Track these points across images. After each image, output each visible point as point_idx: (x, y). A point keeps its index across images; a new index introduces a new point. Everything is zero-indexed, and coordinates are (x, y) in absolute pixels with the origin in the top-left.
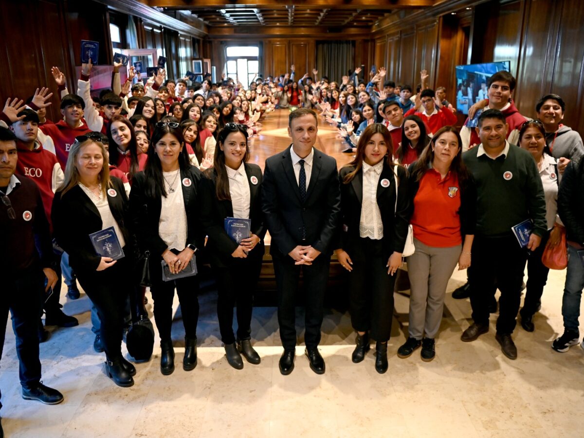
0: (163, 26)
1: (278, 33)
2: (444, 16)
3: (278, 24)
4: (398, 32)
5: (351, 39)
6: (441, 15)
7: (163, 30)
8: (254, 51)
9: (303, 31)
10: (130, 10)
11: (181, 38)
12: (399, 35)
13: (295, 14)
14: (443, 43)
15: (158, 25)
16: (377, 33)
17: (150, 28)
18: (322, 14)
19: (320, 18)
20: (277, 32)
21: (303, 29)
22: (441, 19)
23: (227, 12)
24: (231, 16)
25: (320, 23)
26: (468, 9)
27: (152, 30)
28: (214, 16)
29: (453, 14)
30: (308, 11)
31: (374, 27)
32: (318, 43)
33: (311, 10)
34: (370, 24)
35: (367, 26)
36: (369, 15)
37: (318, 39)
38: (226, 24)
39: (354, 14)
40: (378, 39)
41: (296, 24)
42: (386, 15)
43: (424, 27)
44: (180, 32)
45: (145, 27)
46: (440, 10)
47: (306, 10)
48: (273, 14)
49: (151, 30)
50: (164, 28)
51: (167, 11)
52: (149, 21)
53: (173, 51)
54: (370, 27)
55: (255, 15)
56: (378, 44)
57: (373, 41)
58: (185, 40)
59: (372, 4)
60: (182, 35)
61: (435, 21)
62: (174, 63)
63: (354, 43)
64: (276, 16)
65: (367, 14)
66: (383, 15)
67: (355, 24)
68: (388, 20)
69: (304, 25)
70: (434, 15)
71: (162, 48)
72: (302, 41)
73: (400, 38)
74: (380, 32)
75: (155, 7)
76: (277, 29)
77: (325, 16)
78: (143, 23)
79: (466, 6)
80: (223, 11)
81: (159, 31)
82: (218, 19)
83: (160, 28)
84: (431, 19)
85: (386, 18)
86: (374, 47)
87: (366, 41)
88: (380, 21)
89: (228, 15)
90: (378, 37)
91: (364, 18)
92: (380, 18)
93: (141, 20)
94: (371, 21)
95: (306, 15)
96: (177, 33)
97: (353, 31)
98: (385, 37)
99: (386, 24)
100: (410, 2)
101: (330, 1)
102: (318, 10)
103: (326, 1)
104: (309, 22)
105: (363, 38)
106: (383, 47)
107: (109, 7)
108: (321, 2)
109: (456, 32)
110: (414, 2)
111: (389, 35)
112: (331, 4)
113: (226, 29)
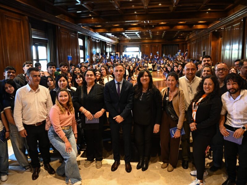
1: (147, 42)
2: (213, 32)
3: (147, 38)
5: (177, 43)
6: (211, 31)
8: (137, 49)
9: (157, 41)
10: (87, 33)
11: (107, 44)
12: (196, 41)
13: (153, 34)
14: (213, 43)
15: (98, 39)
17: (94, 40)
18: (163, 34)
19: (163, 35)
20: (146, 41)
21: (157, 40)
22: (212, 33)
24: (127, 35)
25: (164, 37)
27: (95, 41)
28: (120, 36)
29: (216, 31)
31: (186, 38)
32: (163, 45)
33: (159, 32)
34: (185, 37)
35: (183, 38)
36: (183, 33)
37: (163, 44)
38: (126, 39)
39: (177, 33)
40: (188, 43)
41: (154, 38)
42: (190, 33)
43: (205, 37)
44: (107, 42)
45: (92, 40)
46: (211, 30)
47: (157, 32)
50: (100, 40)
51: (101, 34)
52: (94, 38)
53: (104, 49)
54: (185, 38)
55: (136, 35)
56: (188, 45)
57: (186, 44)
58: (109, 45)
59: (182, 28)
60: (108, 43)
61: (209, 34)
63: (178, 45)
64: (145, 35)
65: (182, 33)
66: (189, 33)
67: (179, 37)
68: (191, 35)
69: (157, 38)
70: (209, 32)
71: (99, 48)
72: (156, 45)
73: (196, 42)
74: (189, 40)
75: (97, 32)
77: (165, 35)
79: (221, 27)
80: (124, 33)
81: (98, 41)
84: (208, 33)
85: (191, 34)
86: (187, 46)
87: (183, 44)
88: (189, 36)
89: (126, 35)
91: (182, 35)
92: (188, 34)
93: (91, 37)
94: (185, 36)
95: (158, 34)
96: (106, 42)
97: (178, 40)
98: (190, 42)
99: (191, 37)
100: (198, 27)
101: (164, 28)
102: (161, 32)
103: (163, 28)
104: (159, 37)
105: (182, 43)
106: (190, 46)
107: (78, 32)
108: (161, 28)
109: (218, 38)
110: (200, 27)
111: (192, 41)
112: (165, 29)
113: (126, 41)
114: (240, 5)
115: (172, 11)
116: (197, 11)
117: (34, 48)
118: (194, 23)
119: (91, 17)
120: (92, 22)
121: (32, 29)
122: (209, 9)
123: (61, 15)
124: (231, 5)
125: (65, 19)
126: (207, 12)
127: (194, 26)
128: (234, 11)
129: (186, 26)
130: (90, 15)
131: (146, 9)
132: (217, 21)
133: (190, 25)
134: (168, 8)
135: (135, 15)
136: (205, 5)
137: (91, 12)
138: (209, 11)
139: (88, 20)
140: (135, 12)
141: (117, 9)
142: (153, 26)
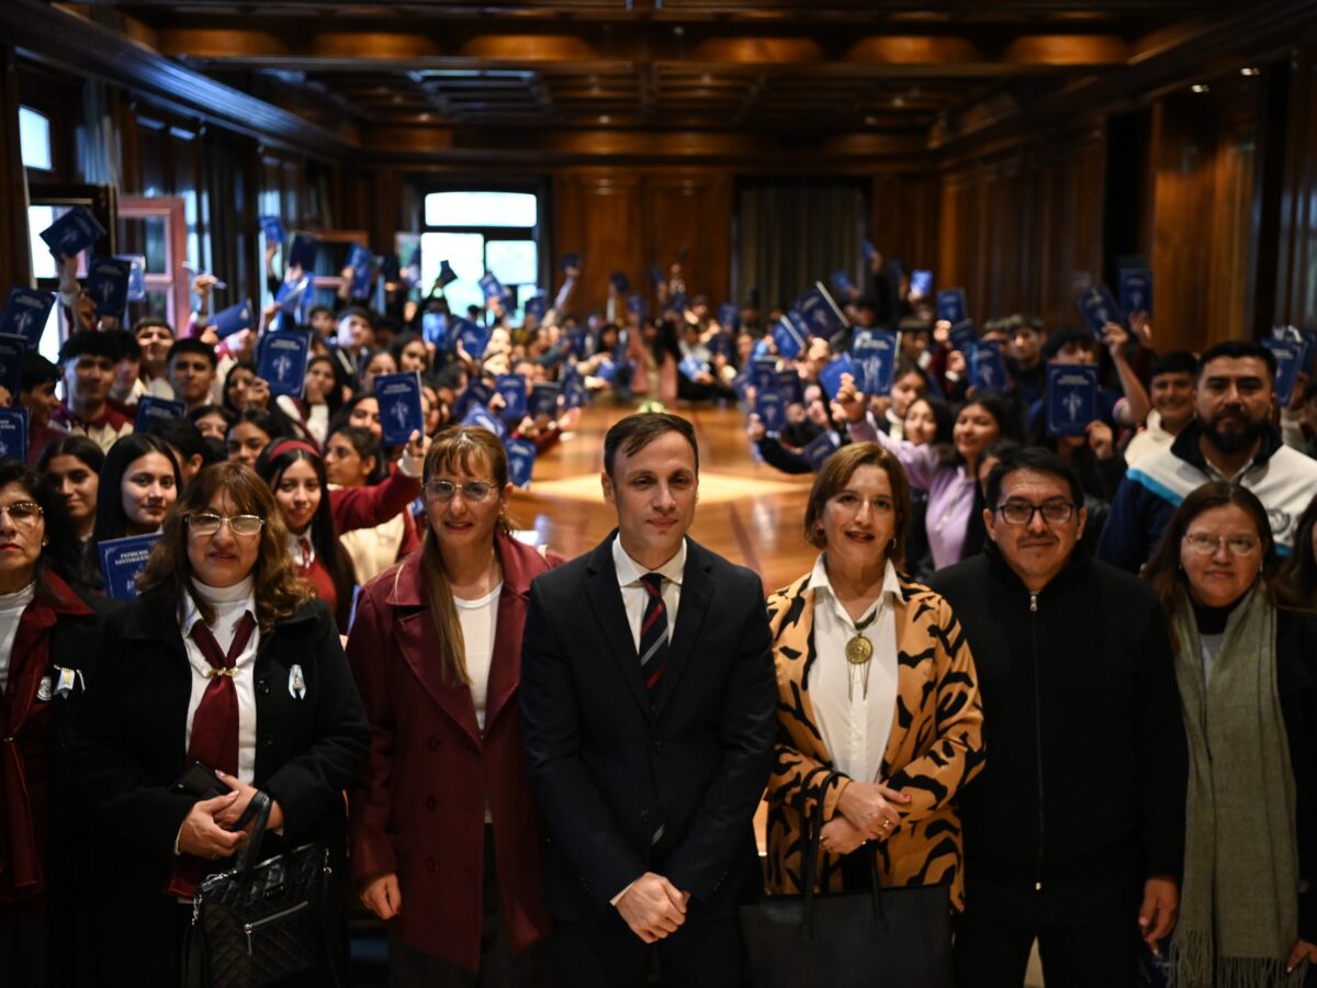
0: (203, 117)
1: (603, 150)
2: (1168, 99)
3: (604, 120)
4: (1017, 147)
5: (857, 171)
6: (1158, 92)
7: (203, 131)
8: (521, 209)
9: (690, 144)
10: (91, 63)
11: (269, 161)
12: (1019, 159)
14: (1167, 188)
15: (188, 112)
16: (943, 152)
17: (156, 125)
20: (601, 145)
21: (689, 138)
23: (429, 79)
24: (442, 90)
26: (1246, 72)
27: (165, 132)
28: (383, 91)
29: (1197, 89)
30: (707, 80)
31: (935, 132)
32: (740, 183)
33: (716, 76)
34: (923, 122)
35: (911, 126)
36: (915, 93)
37: (740, 170)
38: (424, 118)
40: (950, 170)
41: (662, 117)
44: (265, 140)
45: (143, 120)
47: (698, 77)
48: (588, 87)
49: (159, 131)
50: (207, 124)
51: (215, 68)
52: (157, 100)
53: (239, 203)
54: (924, 131)
55: (525, 89)
57: (934, 179)
58: (280, 170)
59: (918, 60)
60: (269, 151)
62: (241, 241)
64: (596, 92)
65: (909, 90)
67: (870, 120)
68: (980, 109)
69: (693, 122)
72: (684, 177)
73: (1024, 168)
74: (957, 146)
75: (183, 57)
76: (602, 136)
77: (764, 95)
78: (133, 106)
80: (416, 76)
81: (189, 136)
82: (398, 100)
83: (190, 125)
85: (975, 103)
86: (936, 198)
87: (907, 178)
88: (956, 113)
89: (431, 88)
90: (947, 164)
91: (898, 102)
92: (955, 101)
93: (125, 97)
94: (926, 113)
95: (702, 93)
96: (254, 143)
97: (863, 143)
98: (971, 164)
99: (975, 122)
100: (1049, 54)
101: (777, 51)
103: (761, 49)
104: (715, 115)
105: (899, 167)
106: (966, 199)
107: (20, 51)
108: (745, 53)
109: (1209, 150)
110: (1064, 51)
111: (985, 159)
112: (778, 59)
113: (426, 134)
127: (1018, 40)
129: (954, 45)
142: (679, 30)
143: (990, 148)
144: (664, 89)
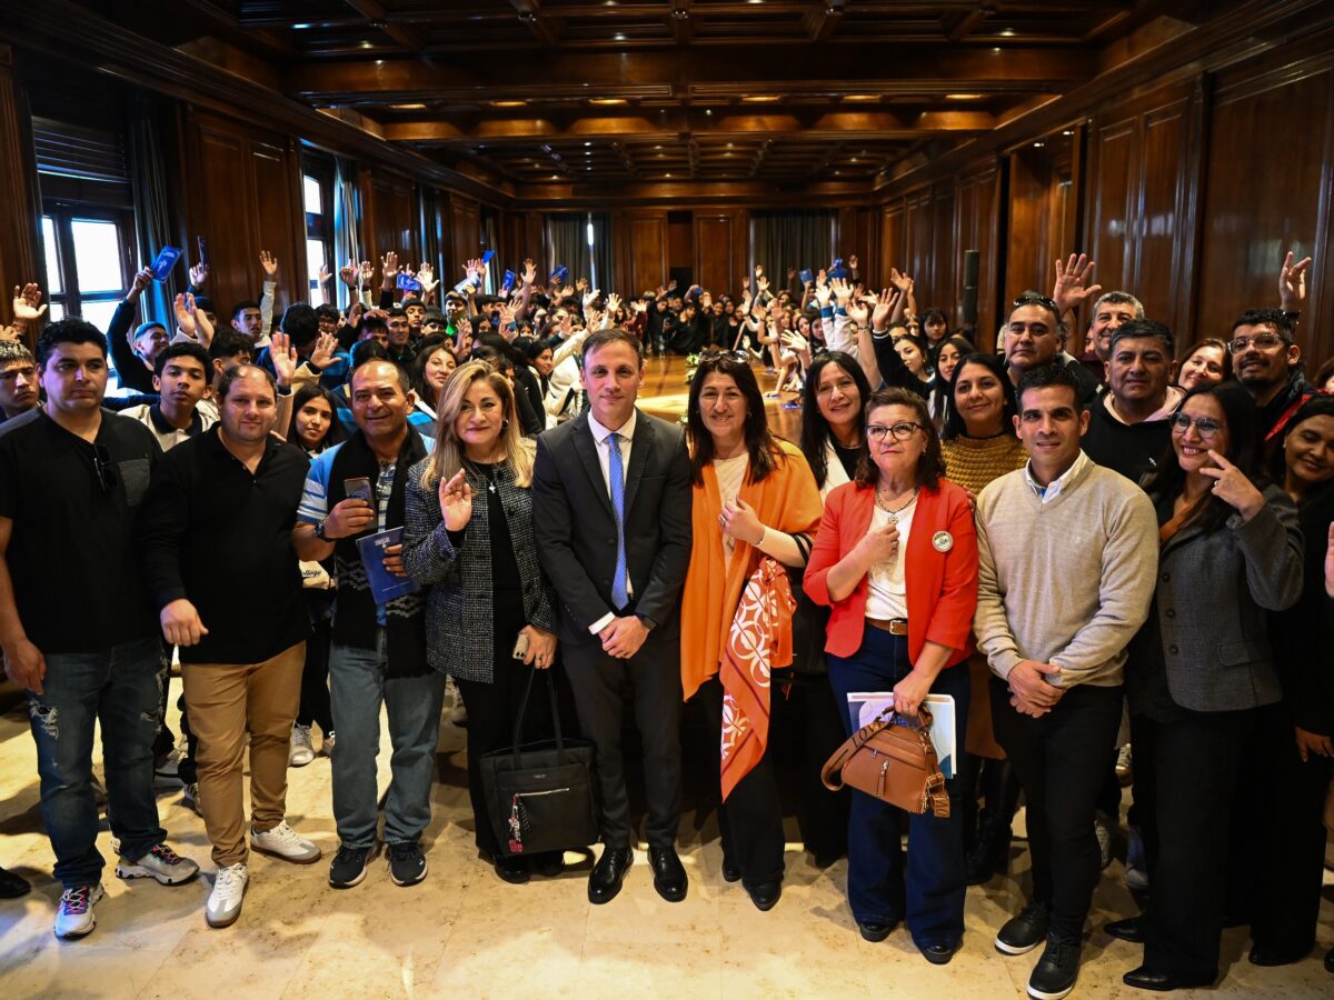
0: (414, 179)
2: (1019, 152)
3: (668, 176)
4: (928, 186)
5: (831, 205)
6: (1016, 147)
7: (414, 188)
9: (723, 190)
12: (928, 195)
14: (1020, 209)
15: (405, 176)
16: (883, 192)
18: (760, 153)
19: (756, 160)
21: (723, 186)
22: (1014, 159)
23: (555, 150)
25: (759, 171)
26: (1067, 133)
28: (527, 160)
29: (1037, 145)
30: (730, 146)
31: (878, 179)
32: (753, 215)
33: (735, 144)
34: (870, 172)
35: (862, 176)
36: (864, 153)
37: (751, 206)
38: (555, 178)
39: (831, 152)
40: (888, 204)
41: (706, 172)
42: (904, 151)
43: (973, 177)
46: (1011, 137)
47: (725, 144)
48: (655, 153)
49: (388, 187)
50: (416, 183)
54: (871, 179)
56: (889, 215)
57: (878, 210)
59: (861, 128)
63: (835, 213)
64: (661, 156)
65: (859, 151)
66: (893, 154)
67: (837, 173)
68: (905, 163)
69: (724, 176)
70: (999, 149)
72: (722, 211)
73: (933, 201)
74: (892, 189)
76: (668, 186)
77: (768, 157)
78: (369, 172)
79: (1064, 127)
80: (545, 149)
81: (405, 190)
82: (537, 166)
83: (405, 184)
85: (902, 158)
86: (879, 223)
87: (861, 209)
88: (891, 168)
90: (886, 200)
91: (854, 160)
92: (890, 158)
94: (871, 167)
95: (728, 155)
97: (833, 188)
98: (901, 198)
99: (903, 171)
100: (944, 124)
101: (771, 123)
102: (751, 143)
103: (761, 123)
104: (736, 171)
105: (854, 203)
106: (898, 222)
107: (303, 141)
108: (751, 125)
109: (1046, 184)
110: (953, 121)
111: (909, 196)
112: (772, 129)
113: (556, 188)
114: (1164, 18)
115: (815, 37)
116: (945, 40)
117: (48, 226)
118: (926, 100)
119: (369, 57)
120: (375, 82)
121: (33, 118)
122: (1007, 34)
123: (202, 41)
124: (1120, 16)
125: (222, 63)
126: (997, 49)
127: (924, 114)
128: (1131, 50)
129: (882, 117)
130: (367, 46)
131: (681, 22)
132: (1043, 97)
133: (905, 113)
134: (797, 16)
135: (619, 49)
136: (992, 13)
137: (377, 29)
138: (1005, 44)
139: (355, 75)
140: (620, 38)
141: (525, 14)
142: (709, 112)
143: (913, 189)
144: (703, 154)
